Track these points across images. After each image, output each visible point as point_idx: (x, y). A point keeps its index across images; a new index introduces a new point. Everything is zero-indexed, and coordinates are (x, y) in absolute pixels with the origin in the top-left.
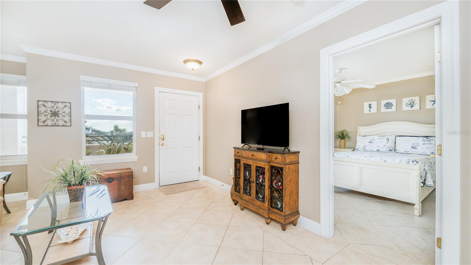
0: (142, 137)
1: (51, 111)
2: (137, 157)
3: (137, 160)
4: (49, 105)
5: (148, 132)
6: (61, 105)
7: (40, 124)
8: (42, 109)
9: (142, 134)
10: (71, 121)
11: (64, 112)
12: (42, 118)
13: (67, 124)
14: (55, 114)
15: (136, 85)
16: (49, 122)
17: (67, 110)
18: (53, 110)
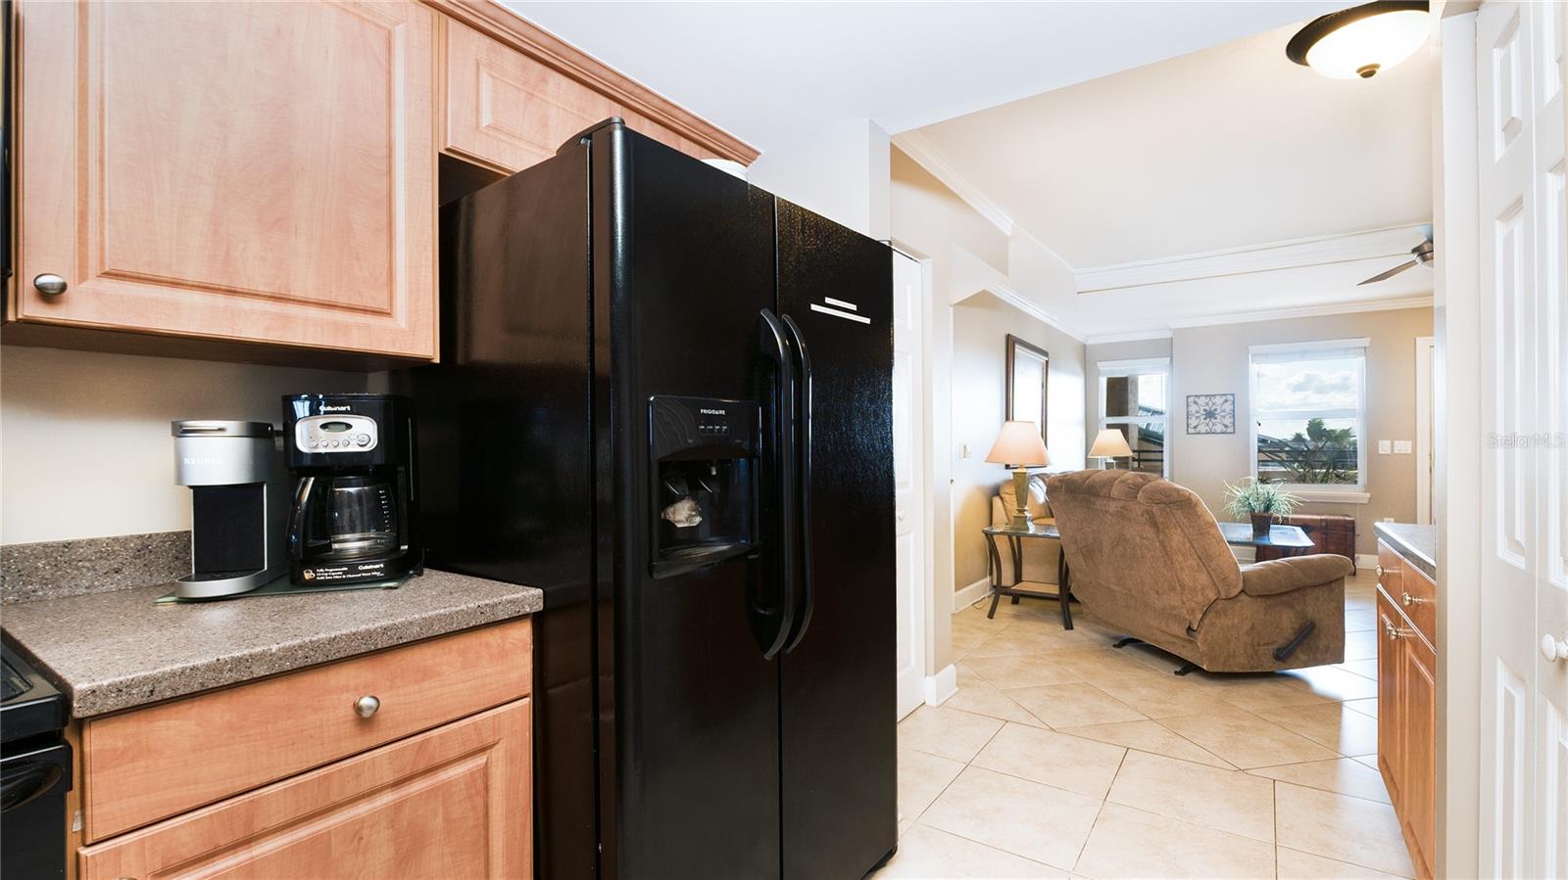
0: (1381, 452)
1: (1205, 410)
2: (1368, 495)
3: (1366, 502)
4: (1202, 401)
5: (1396, 442)
6: (1219, 400)
7: (1191, 430)
8: (1193, 408)
9: (1380, 446)
10: (1234, 425)
11: (1224, 411)
12: (1193, 422)
13: (1230, 430)
14: (1210, 415)
15: (1366, 342)
16: (1202, 428)
17: (1228, 407)
18: (1208, 409)
